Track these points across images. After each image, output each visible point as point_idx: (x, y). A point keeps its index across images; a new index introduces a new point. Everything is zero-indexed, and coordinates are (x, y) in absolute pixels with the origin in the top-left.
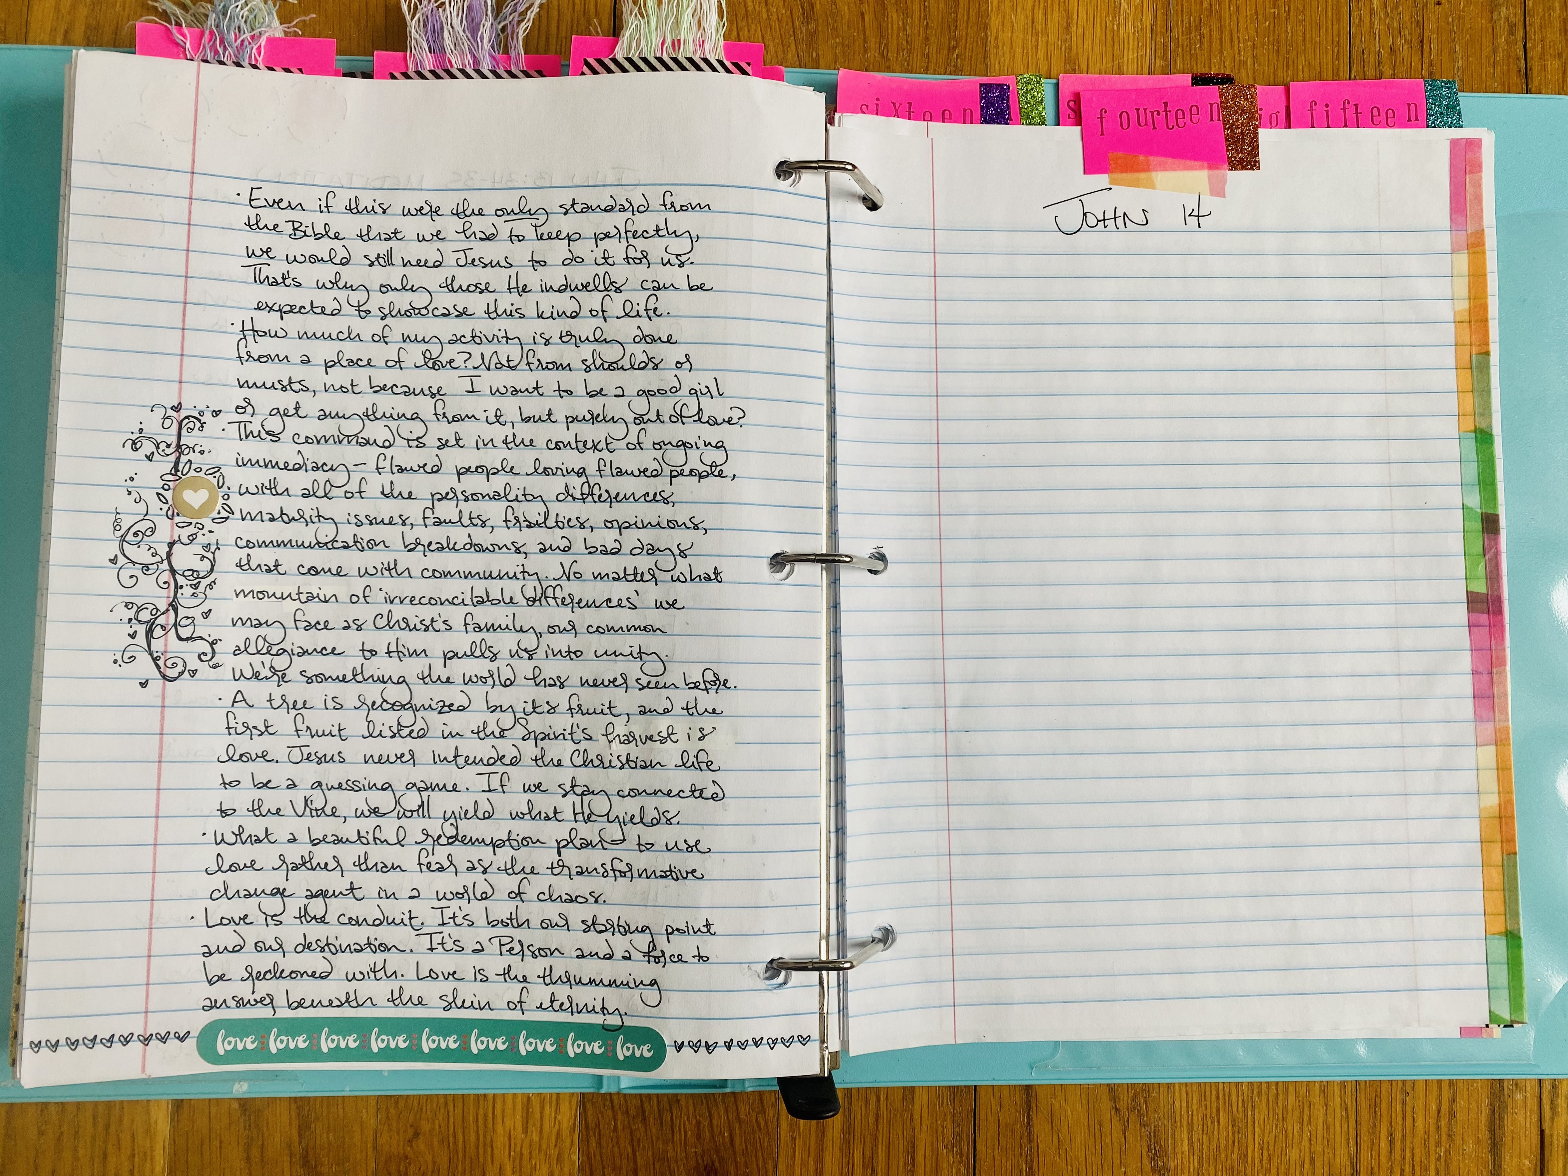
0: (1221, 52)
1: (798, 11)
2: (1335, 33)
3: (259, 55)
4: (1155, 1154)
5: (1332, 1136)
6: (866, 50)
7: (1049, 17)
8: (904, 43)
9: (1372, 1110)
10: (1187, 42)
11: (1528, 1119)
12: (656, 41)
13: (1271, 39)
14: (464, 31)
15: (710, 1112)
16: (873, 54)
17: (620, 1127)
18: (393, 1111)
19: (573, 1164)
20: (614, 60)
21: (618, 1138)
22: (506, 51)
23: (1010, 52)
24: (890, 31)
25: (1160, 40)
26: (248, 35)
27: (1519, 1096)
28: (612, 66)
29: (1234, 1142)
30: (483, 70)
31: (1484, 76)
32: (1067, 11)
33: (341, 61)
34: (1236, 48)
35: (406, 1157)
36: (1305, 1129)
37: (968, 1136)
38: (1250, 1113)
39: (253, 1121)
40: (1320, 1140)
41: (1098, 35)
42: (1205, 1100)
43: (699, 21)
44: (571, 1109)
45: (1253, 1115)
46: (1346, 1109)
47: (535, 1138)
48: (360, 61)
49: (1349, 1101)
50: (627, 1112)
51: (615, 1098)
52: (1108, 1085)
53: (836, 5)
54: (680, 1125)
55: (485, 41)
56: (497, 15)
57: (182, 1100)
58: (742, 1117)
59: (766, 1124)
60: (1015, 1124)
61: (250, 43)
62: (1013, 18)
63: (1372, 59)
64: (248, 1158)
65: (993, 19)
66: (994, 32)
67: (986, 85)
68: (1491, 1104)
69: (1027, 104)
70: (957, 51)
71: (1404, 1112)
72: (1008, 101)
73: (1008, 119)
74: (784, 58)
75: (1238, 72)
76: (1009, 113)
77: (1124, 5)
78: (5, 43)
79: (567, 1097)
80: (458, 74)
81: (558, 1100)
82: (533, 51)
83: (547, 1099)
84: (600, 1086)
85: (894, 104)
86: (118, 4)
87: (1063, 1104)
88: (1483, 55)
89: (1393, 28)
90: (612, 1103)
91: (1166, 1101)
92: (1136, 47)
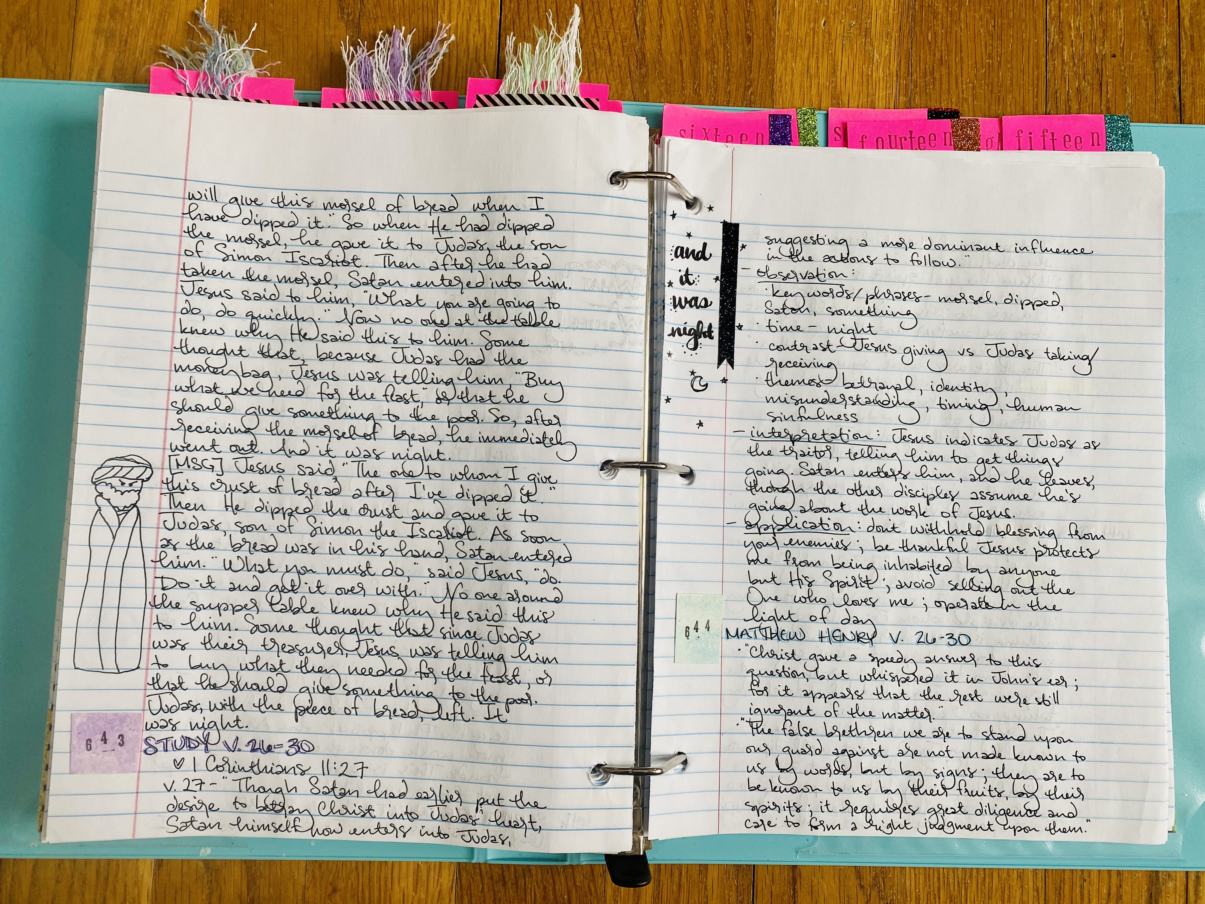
0: (949, 92)
1: (633, 60)
2: (1035, 77)
3: (239, 90)
6: (683, 88)
7: (820, 65)
8: (712, 83)
9: (1057, 892)
10: (923, 84)
11: (1178, 902)
12: (530, 83)
13: (987, 82)
14: (388, 73)
16: (688, 91)
17: (486, 890)
18: (318, 874)
20: (499, 96)
21: (484, 897)
22: (418, 88)
23: (791, 90)
24: (701, 74)
25: (903, 82)
26: (231, 76)
27: (1171, 884)
28: (497, 101)
30: (401, 102)
31: (1148, 110)
32: (834, 60)
33: (298, 95)
34: (960, 88)
38: (963, 892)
39: (213, 877)
41: (857, 79)
42: (929, 880)
43: (562, 68)
44: (450, 875)
45: (966, 893)
46: (1037, 891)
47: (423, 896)
48: (312, 94)
49: (1040, 884)
50: (492, 878)
51: (483, 867)
52: (855, 867)
53: (661, 55)
54: (531, 889)
55: (403, 81)
56: (412, 61)
57: (162, 860)
58: (578, 884)
59: (596, 890)
60: (784, 894)
61: (232, 82)
62: (793, 64)
63: (1063, 97)
65: (778, 65)
66: (779, 75)
67: (773, 115)
68: (1149, 890)
69: (804, 129)
70: (751, 89)
71: (1082, 894)
72: (790, 127)
73: (790, 141)
74: (622, 94)
75: (962, 106)
76: (791, 137)
77: (876, 56)
78: (54, 79)
79: (447, 866)
80: (383, 105)
81: (440, 867)
82: (438, 86)
83: (432, 867)
84: (472, 858)
85: (705, 129)
86: (138, 51)
87: (820, 880)
88: (1148, 95)
89: (1079, 74)
90: (480, 870)
91: (899, 881)
92: (885, 87)
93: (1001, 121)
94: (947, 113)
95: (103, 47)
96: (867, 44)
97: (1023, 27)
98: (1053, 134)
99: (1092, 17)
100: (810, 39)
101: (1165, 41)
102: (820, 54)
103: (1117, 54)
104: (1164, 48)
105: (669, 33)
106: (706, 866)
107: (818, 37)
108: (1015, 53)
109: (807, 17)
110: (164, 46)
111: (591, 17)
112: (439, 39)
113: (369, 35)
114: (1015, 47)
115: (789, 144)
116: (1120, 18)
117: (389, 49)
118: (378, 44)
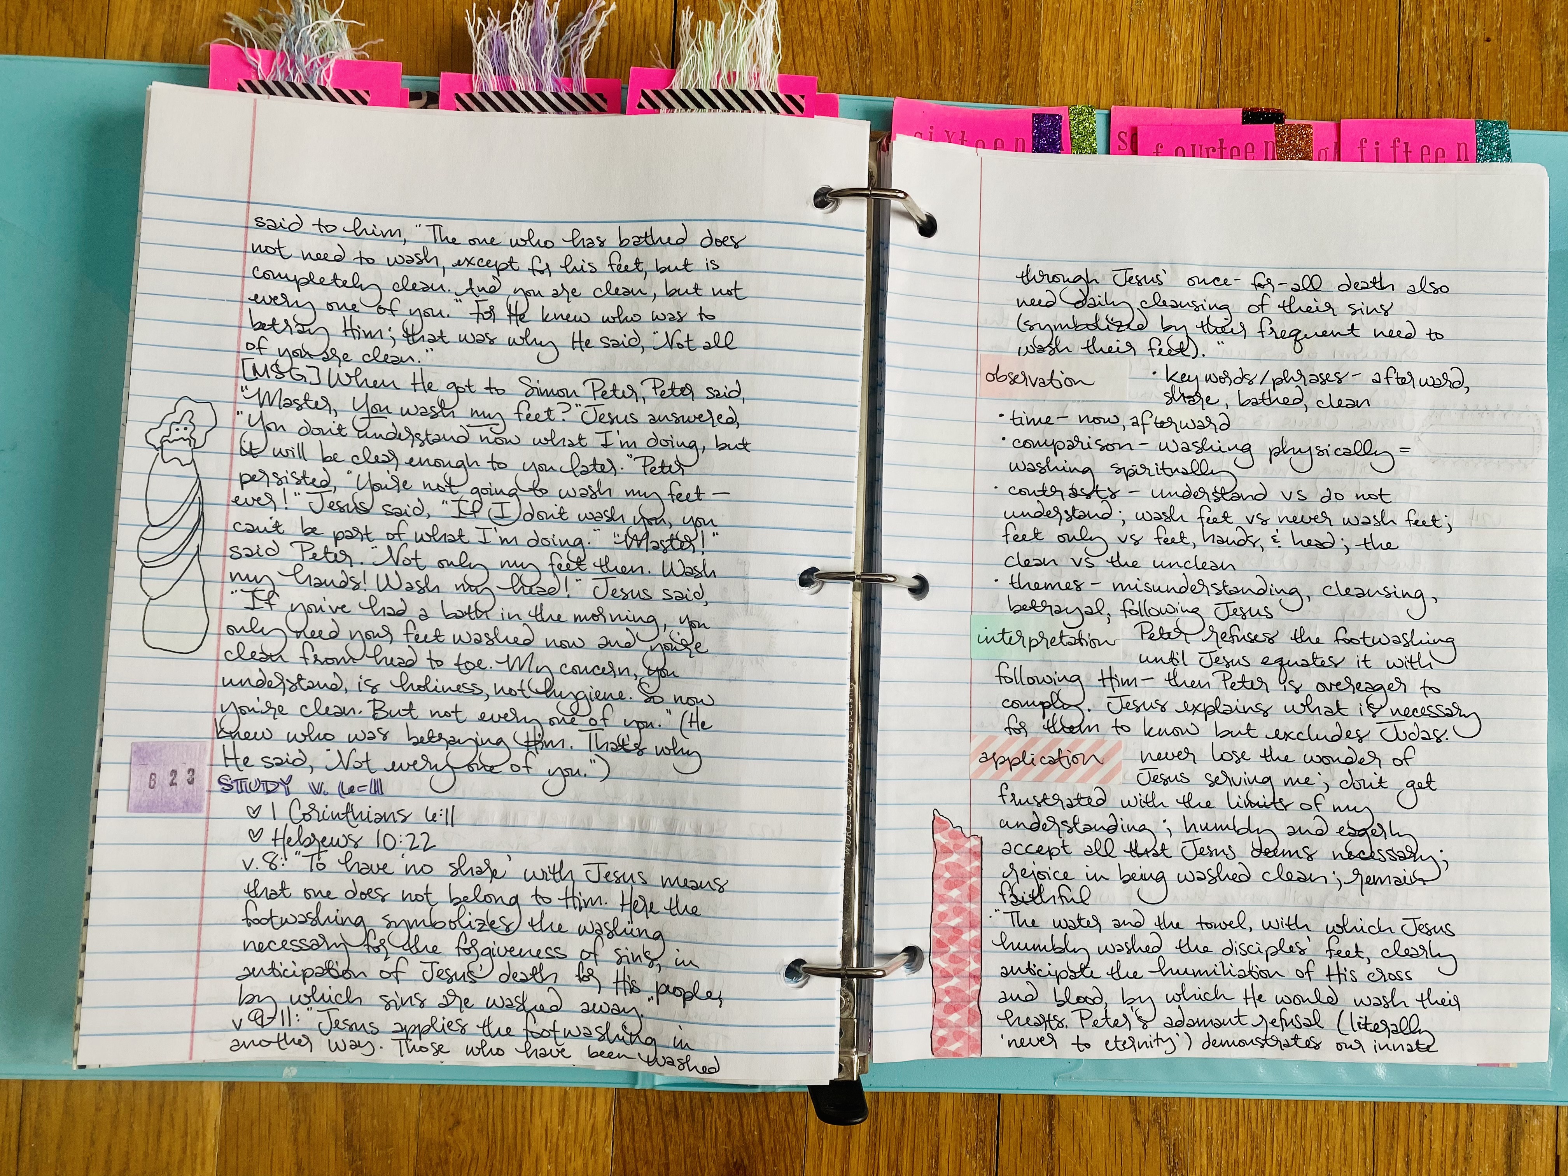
0: (1270, 85)
1: (852, 39)
2: (1384, 67)
3: (331, 75)
4: (1174, 1166)
5: (1349, 1155)
6: (918, 78)
7: (1100, 48)
8: (957, 71)
9: (1390, 1131)
10: (1235, 75)
11: (1544, 1144)
12: (712, 73)
13: (1320, 73)
14: (528, 54)
15: (740, 1113)
16: (926, 81)
17: (653, 1123)
18: (435, 1100)
19: (607, 1156)
20: (671, 92)
21: (651, 1133)
22: (568, 75)
23: (1061, 82)
24: (943, 58)
25: (1209, 72)
26: (317, 58)
27: (1536, 1123)
28: (669, 98)
29: (1252, 1158)
30: (545, 93)
31: (1531, 113)
32: (1118, 41)
33: (408, 82)
34: (1285, 79)
35: (447, 1144)
36: (1323, 1147)
37: (991, 1143)
38: (1269, 1129)
39: (300, 1106)
40: (1337, 1158)
41: (1148, 67)
42: (1225, 1116)
43: (755, 55)
44: (606, 1103)
45: (1272, 1130)
46: (1364, 1129)
47: (571, 1130)
48: (426, 82)
49: (1366, 1121)
50: (661, 1109)
51: (649, 1094)
52: (1130, 1097)
53: (890, 32)
54: (711, 1123)
55: (549, 64)
56: (560, 37)
57: (234, 1082)
58: (771, 1116)
59: (795, 1124)
60: (1037, 1132)
61: (319, 66)
62: (1065, 47)
63: (1420, 95)
64: (296, 1140)
65: (1044, 49)
66: (1045, 61)
67: (1037, 114)
68: (1507, 1128)
69: (1079, 134)
70: (1008, 80)
71: (1421, 1134)
72: (1060, 131)
73: (1059, 149)
74: (838, 82)
75: (1287, 106)
76: (1060, 144)
77: (1175, 37)
78: (84, 57)
79: (603, 1093)
81: (594, 1095)
82: (593, 71)
83: (584, 1094)
84: (635, 1082)
85: (948, 132)
86: (195, 20)
87: (1085, 1113)
88: (1531, 92)
89: (1442, 64)
90: (646, 1099)
91: (1186, 1115)
92: (1185, 78)
93: (1338, 126)
94: (1268, 115)
95: (148, 14)
96: (1163, 21)
98: (1406, 144)
100: (1086, 13)
101: (1555, 21)
102: (1101, 32)
103: (1493, 38)
104: (1554, 30)
105: (901, 4)
106: (937, 1095)
107: (1098, 11)
108: (1357, 35)
110: (230, 14)
112: (595, 8)
114: (1358, 26)
115: (1059, 153)
117: (529, 21)
118: (515, 14)
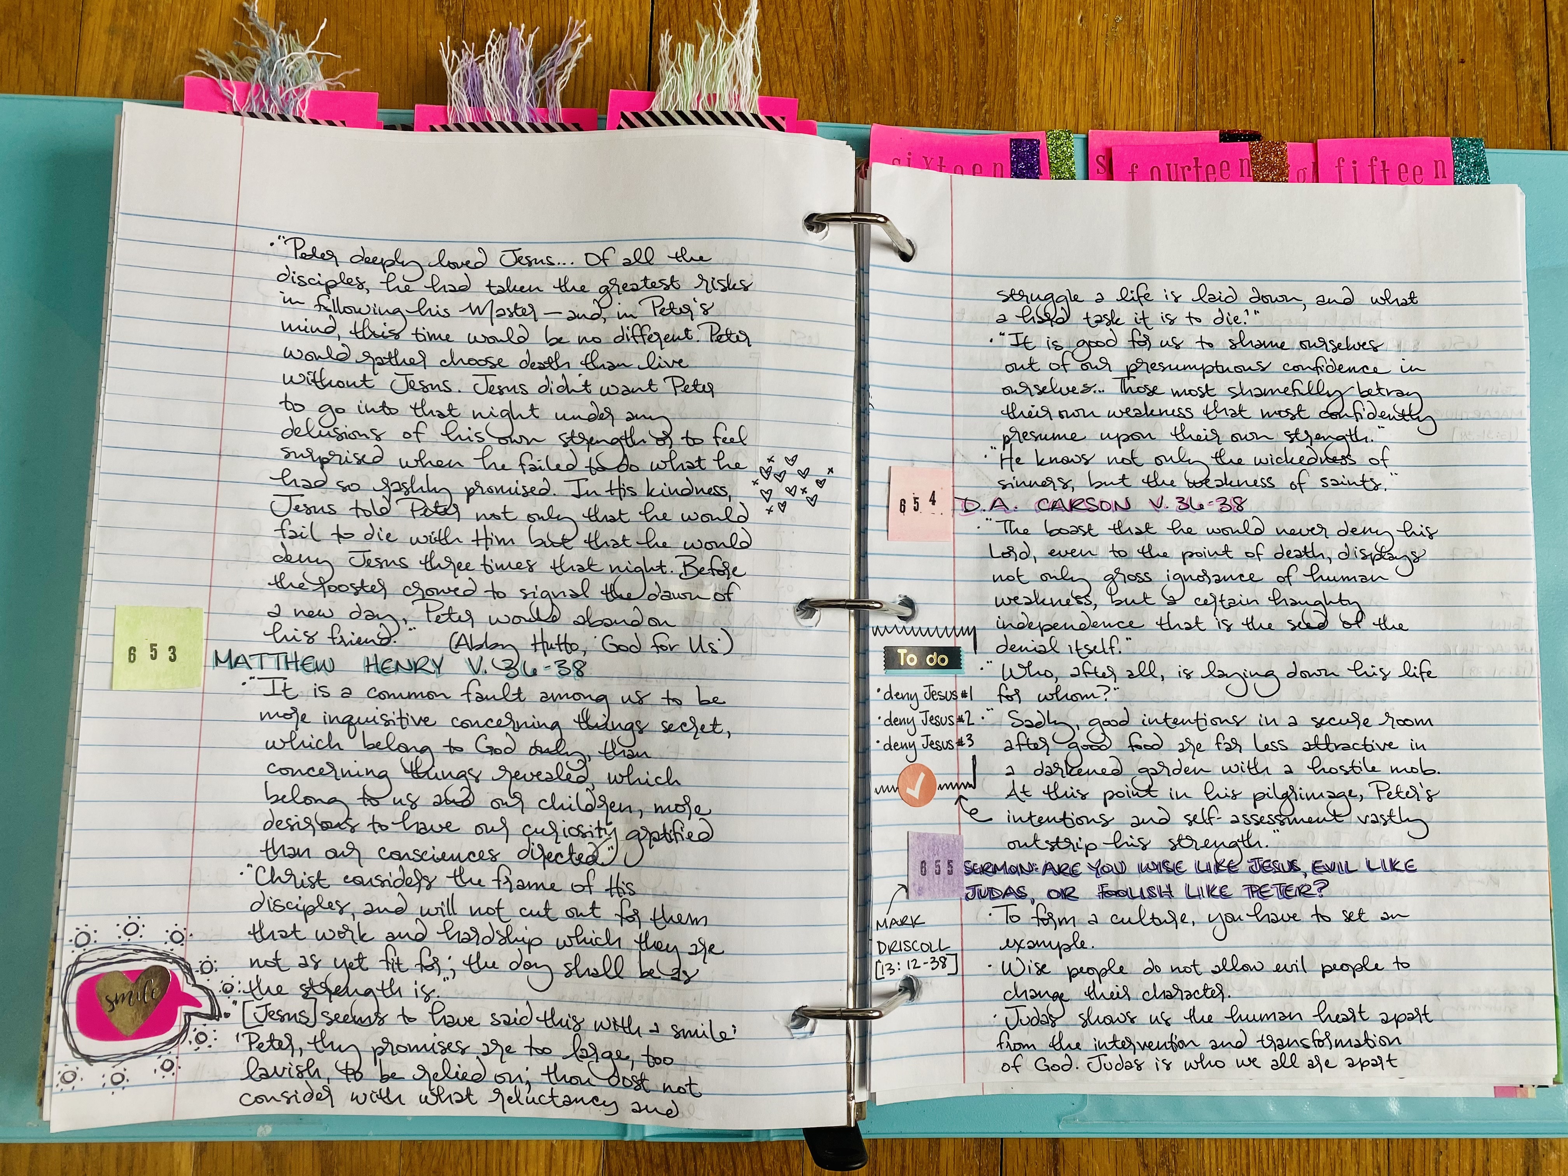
0: (1247, 109)
1: (829, 69)
2: (1360, 89)
3: (304, 108)
6: (896, 105)
7: (1077, 73)
8: (934, 98)
9: (1405, 1170)
10: (1212, 99)
12: (692, 95)
13: (1296, 96)
14: (503, 85)
15: (734, 1163)
16: (903, 109)
18: (416, 1157)
20: (651, 114)
22: (544, 104)
23: (1038, 107)
24: (920, 87)
25: (1186, 96)
26: (293, 88)
27: (1553, 1156)
28: (649, 119)
30: (521, 123)
31: (1508, 133)
32: (1094, 67)
33: (383, 115)
34: (1261, 104)
38: (1280, 1171)
39: (275, 1165)
41: (1125, 92)
42: (1235, 1156)
43: (735, 77)
44: (594, 1157)
46: (1379, 1168)
48: (401, 114)
49: (1382, 1159)
50: (651, 1161)
51: (638, 1146)
52: (1137, 1139)
53: (866, 60)
55: (524, 95)
56: (535, 69)
57: (206, 1143)
58: (766, 1167)
61: (295, 96)
62: (1041, 74)
63: (1396, 116)
65: (1021, 75)
66: (1022, 87)
67: (1016, 140)
68: (1525, 1163)
69: (1057, 158)
70: (986, 106)
71: (1437, 1171)
72: (1038, 156)
73: (1038, 173)
74: (815, 113)
75: (1265, 128)
76: (1039, 169)
77: (1151, 62)
78: (54, 94)
79: (591, 1146)
80: (497, 127)
81: (581, 1147)
82: (570, 104)
83: (571, 1147)
84: (625, 1134)
85: (926, 158)
86: (166, 58)
87: (1090, 1158)
88: (1507, 112)
89: (1417, 85)
90: (636, 1151)
91: (1195, 1156)
92: (1162, 102)
93: (1315, 147)
94: (1245, 136)
95: (119, 52)
96: (1138, 46)
97: (1343, 24)
98: (1384, 162)
99: (1433, 9)
100: (1062, 40)
101: (1528, 41)
102: (1077, 59)
103: (1467, 59)
104: (1528, 51)
105: (877, 33)
106: (938, 1140)
107: (1074, 37)
108: (1332, 58)
109: (1058, 11)
110: (202, 50)
111: (772, 11)
112: (570, 40)
113: (477, 35)
114: (1333, 50)
115: (1038, 178)
116: (1470, 12)
117: (504, 54)
118: (489, 46)
